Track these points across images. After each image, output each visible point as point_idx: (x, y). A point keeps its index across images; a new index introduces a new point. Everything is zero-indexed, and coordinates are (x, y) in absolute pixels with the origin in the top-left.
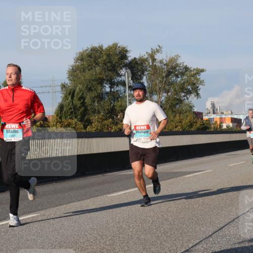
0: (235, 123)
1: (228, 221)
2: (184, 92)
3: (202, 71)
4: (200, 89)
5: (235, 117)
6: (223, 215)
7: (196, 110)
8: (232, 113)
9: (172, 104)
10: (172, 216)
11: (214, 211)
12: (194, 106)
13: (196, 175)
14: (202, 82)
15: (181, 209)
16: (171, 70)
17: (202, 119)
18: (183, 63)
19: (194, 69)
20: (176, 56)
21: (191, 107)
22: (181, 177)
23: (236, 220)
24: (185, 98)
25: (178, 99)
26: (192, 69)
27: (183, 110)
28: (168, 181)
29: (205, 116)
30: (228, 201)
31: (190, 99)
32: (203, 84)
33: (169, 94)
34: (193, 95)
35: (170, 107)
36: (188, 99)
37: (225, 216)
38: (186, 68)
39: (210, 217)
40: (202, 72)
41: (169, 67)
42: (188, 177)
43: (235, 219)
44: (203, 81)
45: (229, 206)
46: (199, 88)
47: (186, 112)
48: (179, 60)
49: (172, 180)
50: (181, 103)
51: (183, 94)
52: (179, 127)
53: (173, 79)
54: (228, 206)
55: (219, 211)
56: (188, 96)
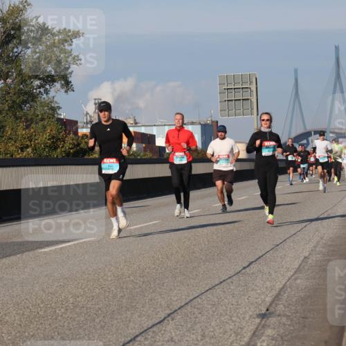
0: (142, 143)
1: (123, 340)
2: (40, 79)
3: (77, 34)
4: (71, 73)
5: (143, 130)
6: (114, 330)
7: (63, 115)
8: (136, 123)
9: (14, 102)
10: (9, 333)
11: (97, 320)
12: (59, 108)
13: (62, 248)
14: (76, 59)
15: (29, 317)
16: (12, 32)
17: (76, 133)
18: (37, 18)
19: (59, 32)
20: (21, 3)
21: (54, 109)
22: (31, 254)
23: (138, 339)
24: (42, 90)
25: (26, 93)
26: (55, 31)
27: (38, 116)
28: (4, 260)
29: (83, 127)
30: (124, 301)
31: (52, 93)
32: (78, 62)
33: (9, 81)
34: (58, 85)
35: (10, 108)
36: (47, 92)
37: (117, 330)
38: (44, 30)
39: (87, 332)
40: (76, 37)
41: (8, 25)
42: (45, 253)
43: (137, 336)
44: (78, 56)
45: (128, 309)
46: (70, 71)
47: (42, 119)
48: (29, 11)
49: (13, 258)
50: (33, 101)
51: (37, 83)
52: (29, 150)
53: (15, 50)
54: (124, 309)
55: (106, 320)
56: (47, 87)
